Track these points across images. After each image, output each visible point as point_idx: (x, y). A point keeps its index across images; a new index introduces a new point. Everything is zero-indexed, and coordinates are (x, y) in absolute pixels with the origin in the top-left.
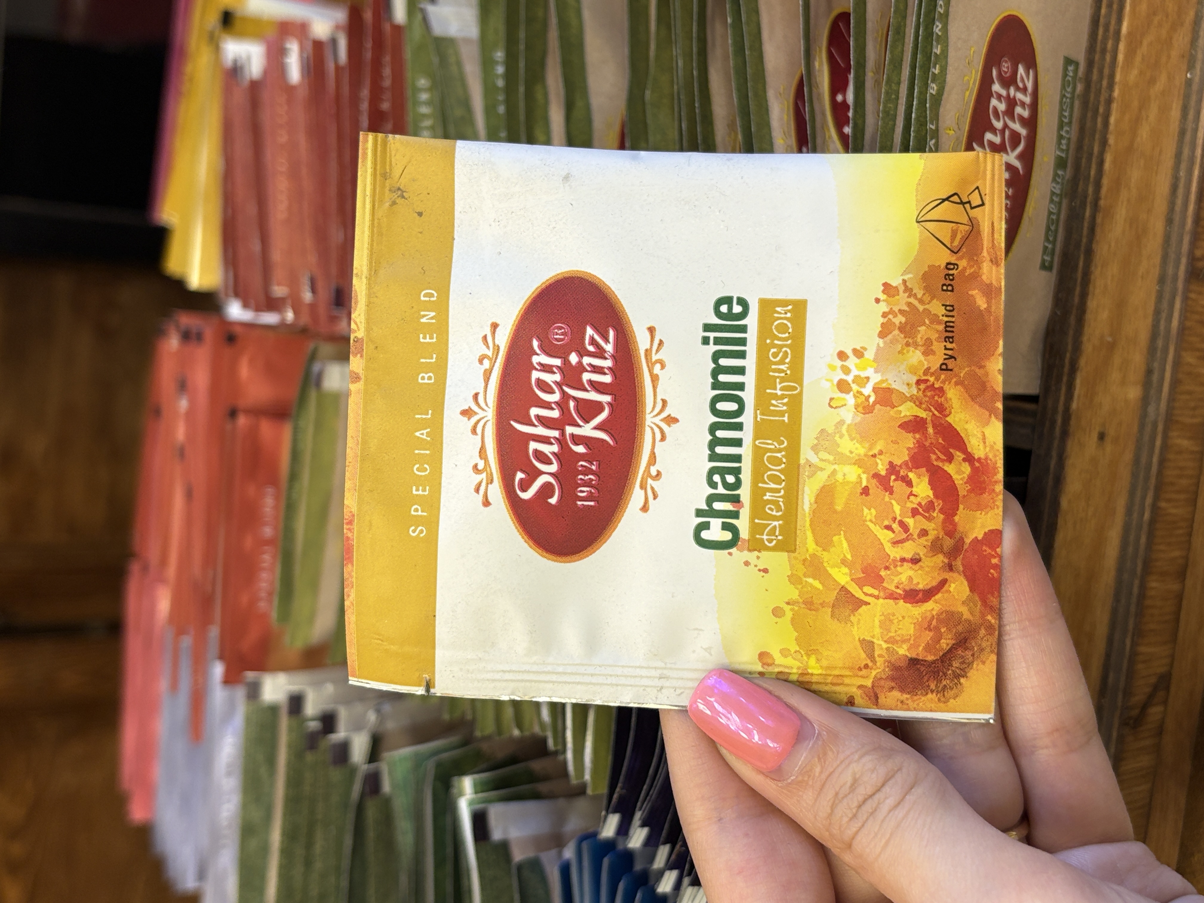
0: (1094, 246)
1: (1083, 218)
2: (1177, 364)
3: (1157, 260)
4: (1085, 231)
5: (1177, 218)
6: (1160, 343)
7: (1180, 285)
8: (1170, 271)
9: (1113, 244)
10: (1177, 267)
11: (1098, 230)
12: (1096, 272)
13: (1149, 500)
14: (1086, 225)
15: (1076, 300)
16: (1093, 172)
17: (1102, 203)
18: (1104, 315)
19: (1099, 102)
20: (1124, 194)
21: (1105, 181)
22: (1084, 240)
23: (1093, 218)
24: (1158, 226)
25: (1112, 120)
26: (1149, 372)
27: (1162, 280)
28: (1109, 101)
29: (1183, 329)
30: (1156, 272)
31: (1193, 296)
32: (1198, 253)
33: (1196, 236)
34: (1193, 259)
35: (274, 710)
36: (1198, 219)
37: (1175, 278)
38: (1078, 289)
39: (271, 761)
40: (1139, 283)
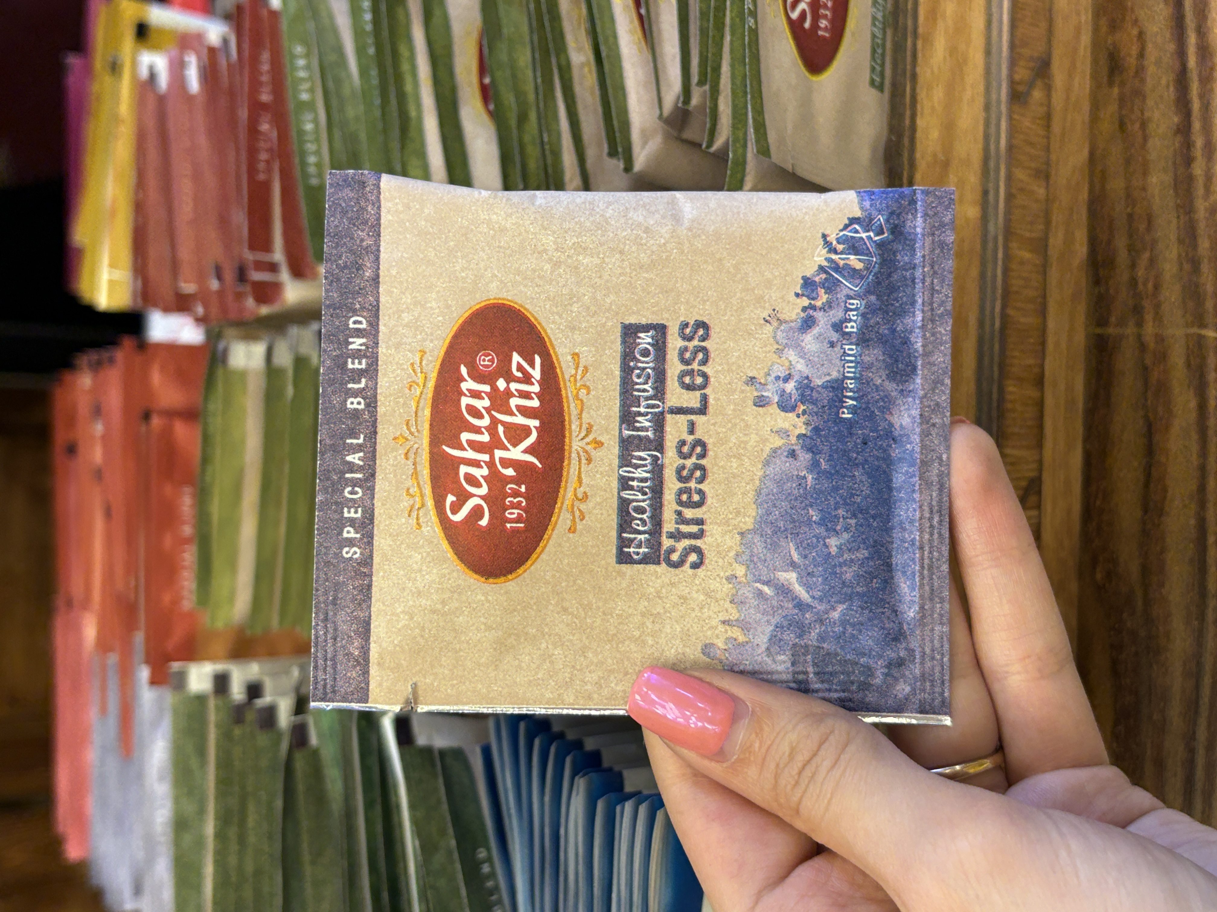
0: (918, 70)
1: (906, 47)
2: (1009, 178)
3: (981, 87)
4: (909, 59)
5: (994, 50)
6: (992, 164)
7: (1004, 108)
8: (994, 96)
9: (936, 70)
10: (999, 94)
11: (920, 55)
12: (922, 94)
13: (998, 309)
14: (909, 53)
15: (907, 122)
17: (921, 30)
18: (935, 134)
20: (941, 25)
21: (921, 12)
22: (909, 64)
23: (914, 45)
24: (977, 57)
26: (985, 193)
27: (987, 107)
29: (1010, 148)
30: (980, 101)
31: (1016, 116)
32: (1017, 77)
33: (1013, 63)
34: (1012, 83)
35: (201, 699)
36: (1012, 46)
37: (999, 102)
38: (908, 113)
39: (201, 752)
40: (966, 109)
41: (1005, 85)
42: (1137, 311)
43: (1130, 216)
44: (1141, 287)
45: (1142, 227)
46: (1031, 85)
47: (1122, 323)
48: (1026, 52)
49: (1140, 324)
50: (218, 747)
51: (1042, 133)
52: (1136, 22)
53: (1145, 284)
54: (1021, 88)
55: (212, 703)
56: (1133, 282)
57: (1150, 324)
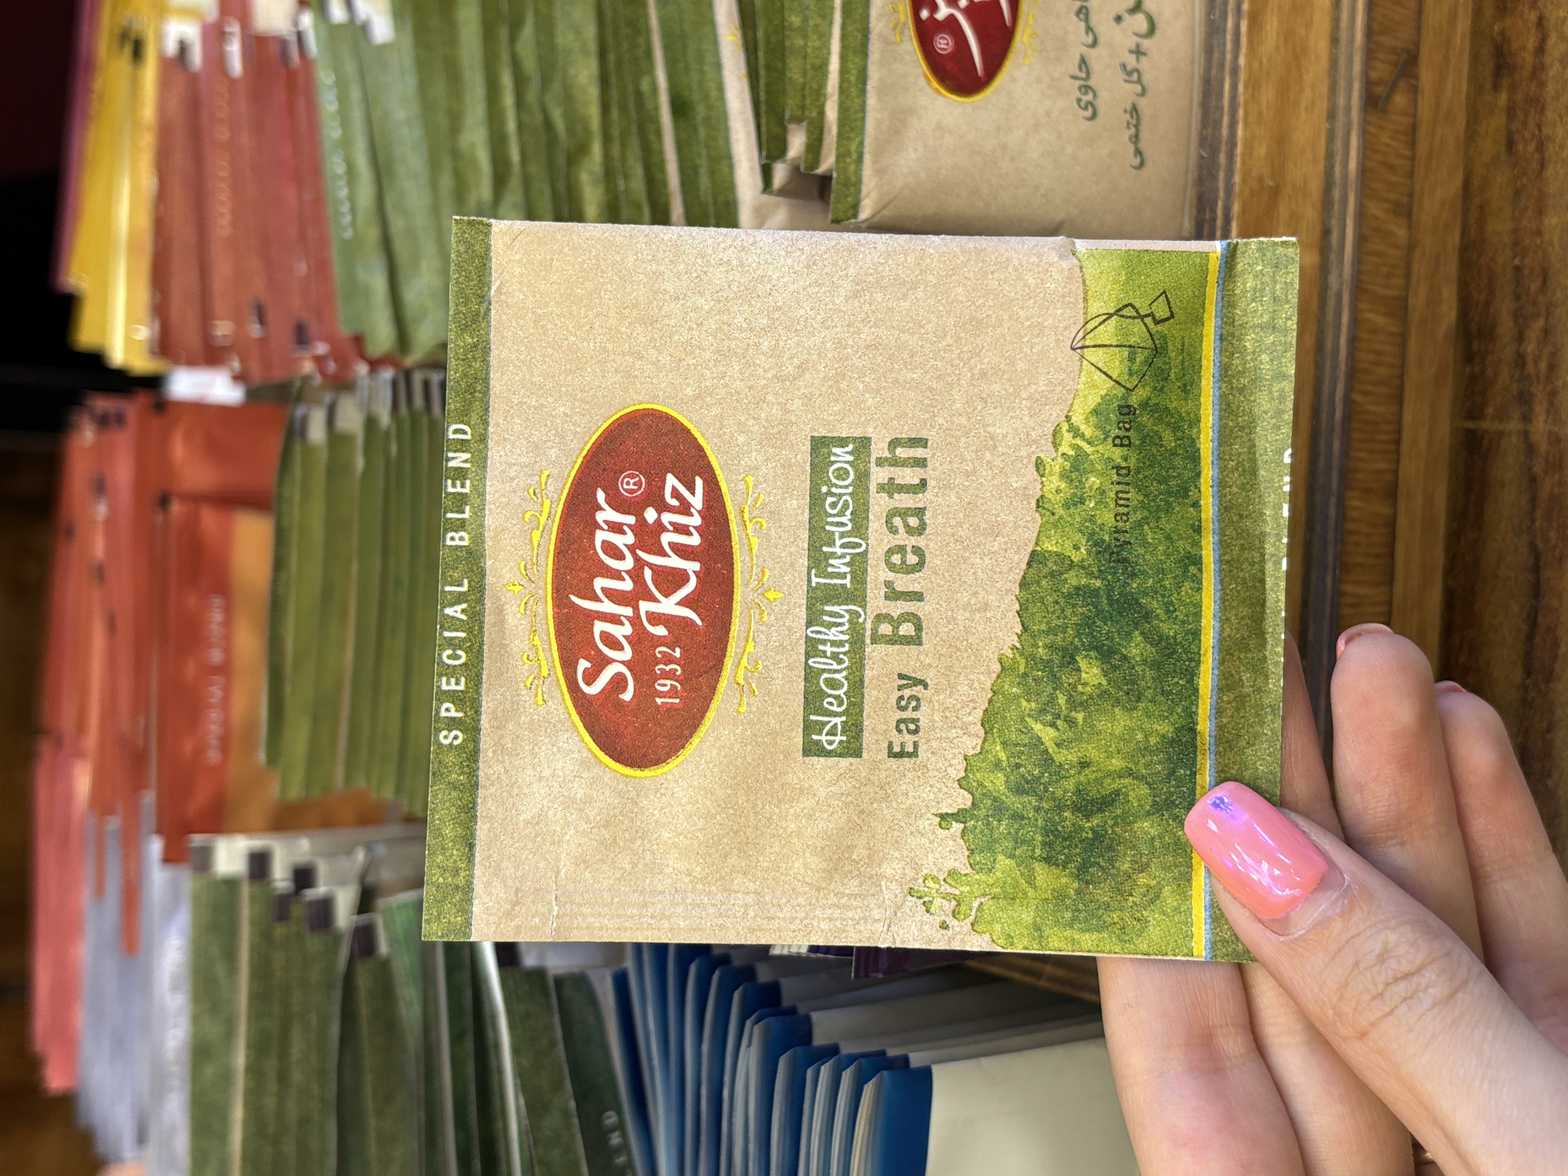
0: (1242, 61)
1: (1225, 30)
3: (1323, 89)
4: (1229, 45)
5: (1344, 36)
6: (1336, 193)
7: (1355, 117)
8: (1341, 101)
9: (1265, 61)
10: (1349, 97)
11: (1245, 40)
13: (1340, 393)
14: (1229, 38)
15: (1225, 132)
17: (1246, 6)
18: (1261, 150)
22: (1228, 57)
23: (1238, 26)
24: (1320, 46)
26: (1326, 232)
27: (1331, 115)
29: (1363, 172)
30: (1323, 106)
31: (1372, 129)
32: (1375, 75)
33: (1370, 54)
34: (1368, 84)
35: (231, 884)
36: (1369, 32)
37: (1348, 109)
38: (1224, 119)
39: (230, 955)
40: (1303, 116)
41: (1357, 86)
42: (1525, 400)
43: (1518, 270)
44: (1530, 369)
45: (1535, 286)
46: (1393, 87)
47: (1502, 415)
48: (1387, 40)
49: (1527, 418)
50: (253, 949)
51: (1407, 153)
53: (1536, 365)
54: (1379, 90)
55: (246, 891)
56: (1520, 360)
57: (1542, 418)
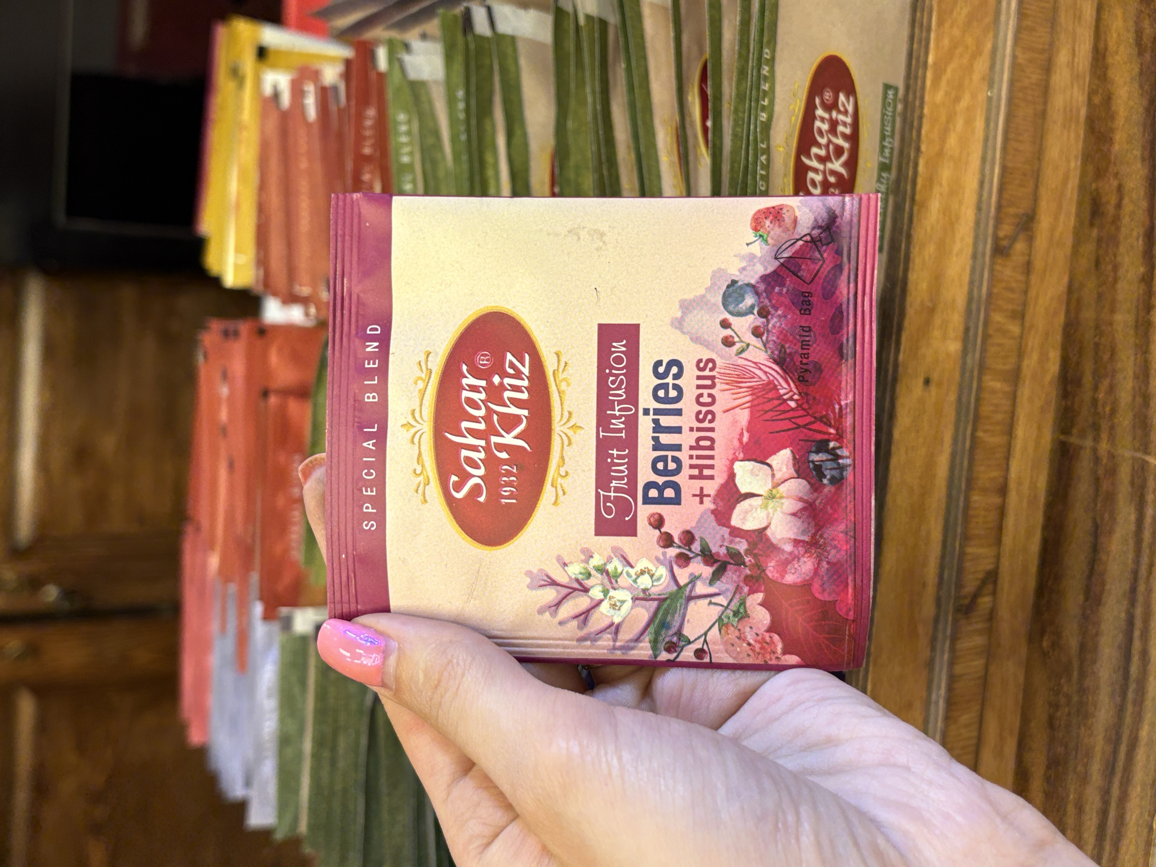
0: (912, 232)
1: (904, 209)
3: (970, 240)
4: (906, 220)
5: (984, 207)
6: (974, 308)
7: (987, 260)
8: (980, 248)
9: (929, 230)
10: (985, 247)
11: (915, 219)
12: (915, 252)
13: (969, 433)
14: (906, 215)
15: (900, 275)
16: (910, 173)
17: (917, 197)
18: (924, 286)
19: (913, 117)
20: (936, 190)
21: (920, 181)
22: (905, 227)
23: (912, 208)
24: (969, 213)
25: (923, 132)
26: (967, 329)
27: (974, 256)
28: (921, 117)
29: (990, 294)
30: (968, 251)
31: (997, 268)
32: (1001, 234)
33: (999, 221)
34: (996, 239)
35: (303, 638)
36: (999, 207)
37: (984, 254)
38: (902, 266)
40: (954, 258)
41: (990, 241)
42: (1096, 427)
43: (1097, 345)
44: (1100, 409)
45: (1106, 357)
46: (1013, 239)
47: (1082, 435)
48: (1012, 210)
49: (1097, 439)
51: (1022, 278)
52: (1116, 175)
53: (1104, 407)
54: (1005, 243)
56: (1095, 402)
57: (1105, 441)
